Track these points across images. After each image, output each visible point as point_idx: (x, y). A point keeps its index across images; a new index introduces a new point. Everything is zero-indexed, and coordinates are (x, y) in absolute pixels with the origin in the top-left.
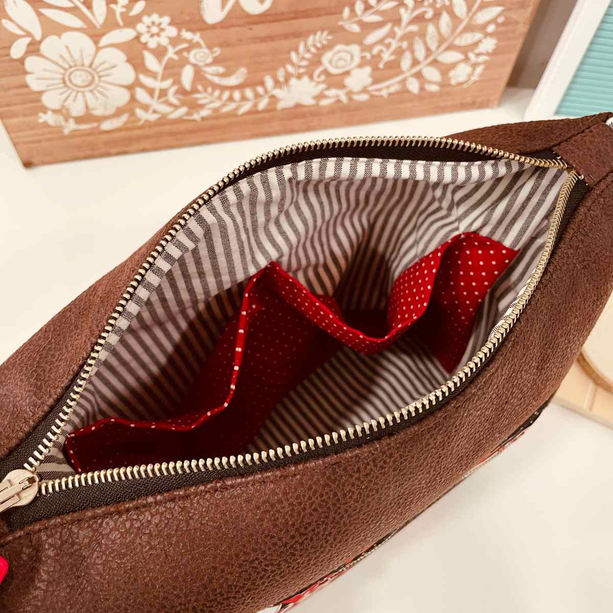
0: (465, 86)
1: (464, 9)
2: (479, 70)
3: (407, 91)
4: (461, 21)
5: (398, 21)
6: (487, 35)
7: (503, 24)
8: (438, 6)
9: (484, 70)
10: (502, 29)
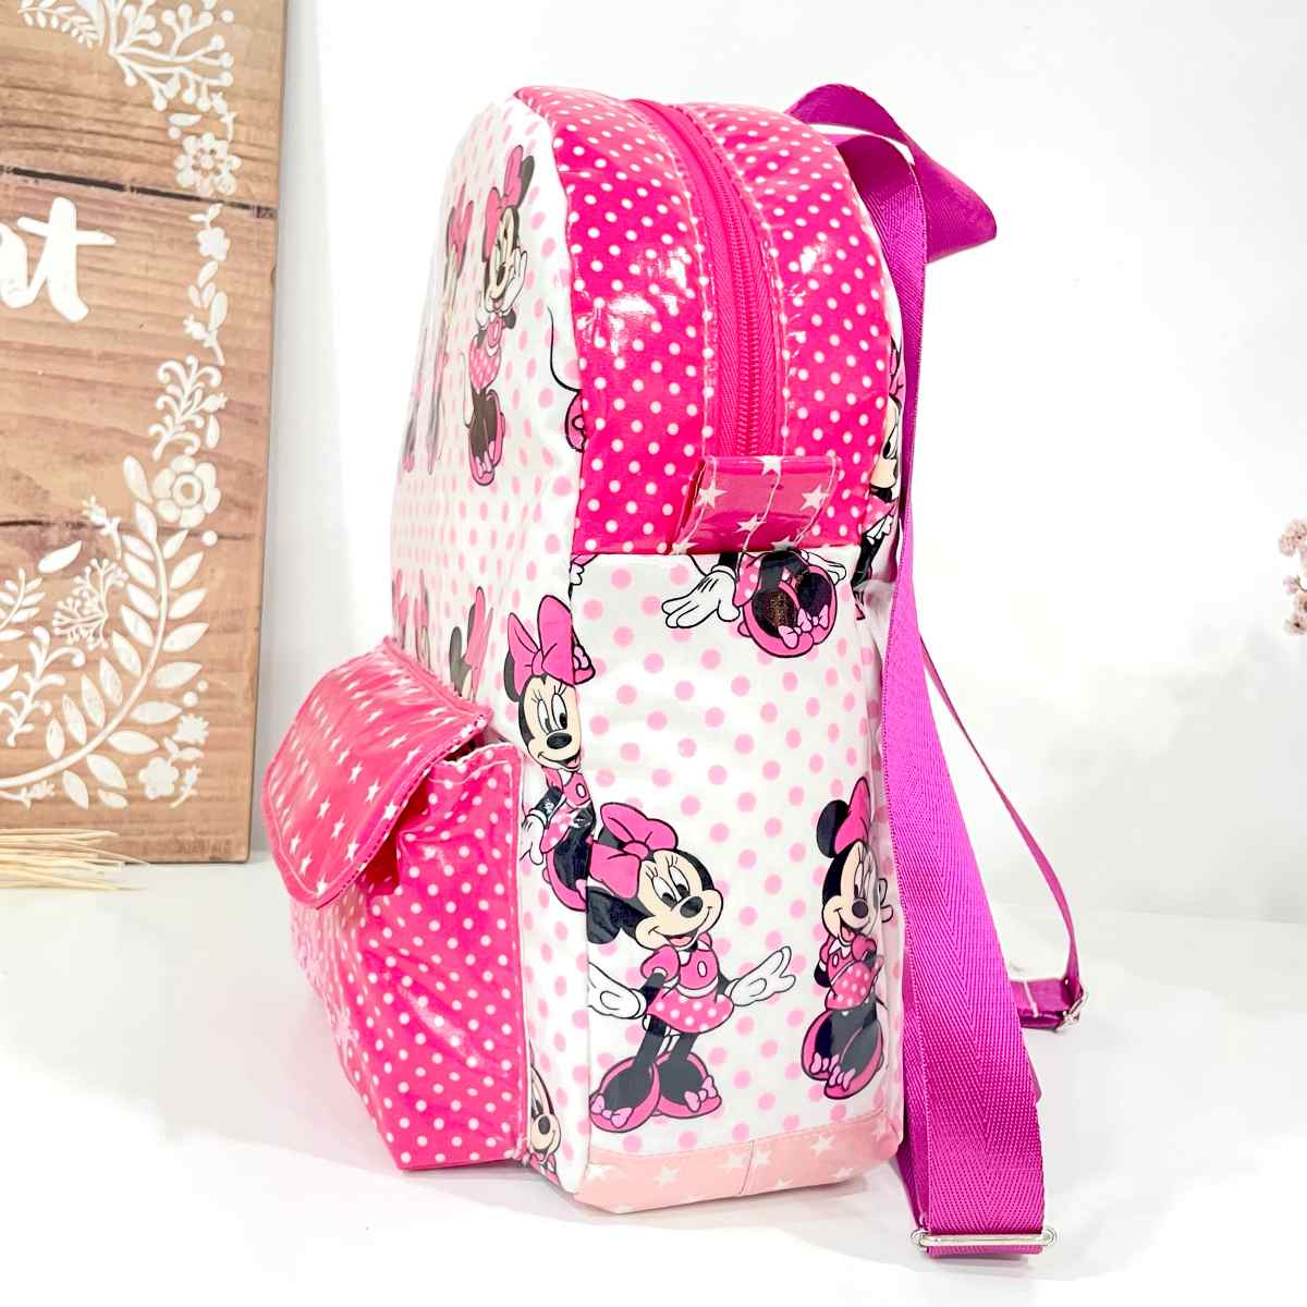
0: (174, 805)
1: (135, 658)
2: (192, 775)
3: (68, 801)
4: (136, 680)
5: (27, 665)
6: (186, 711)
7: (209, 695)
8: (91, 647)
9: (199, 776)
10: (208, 703)
